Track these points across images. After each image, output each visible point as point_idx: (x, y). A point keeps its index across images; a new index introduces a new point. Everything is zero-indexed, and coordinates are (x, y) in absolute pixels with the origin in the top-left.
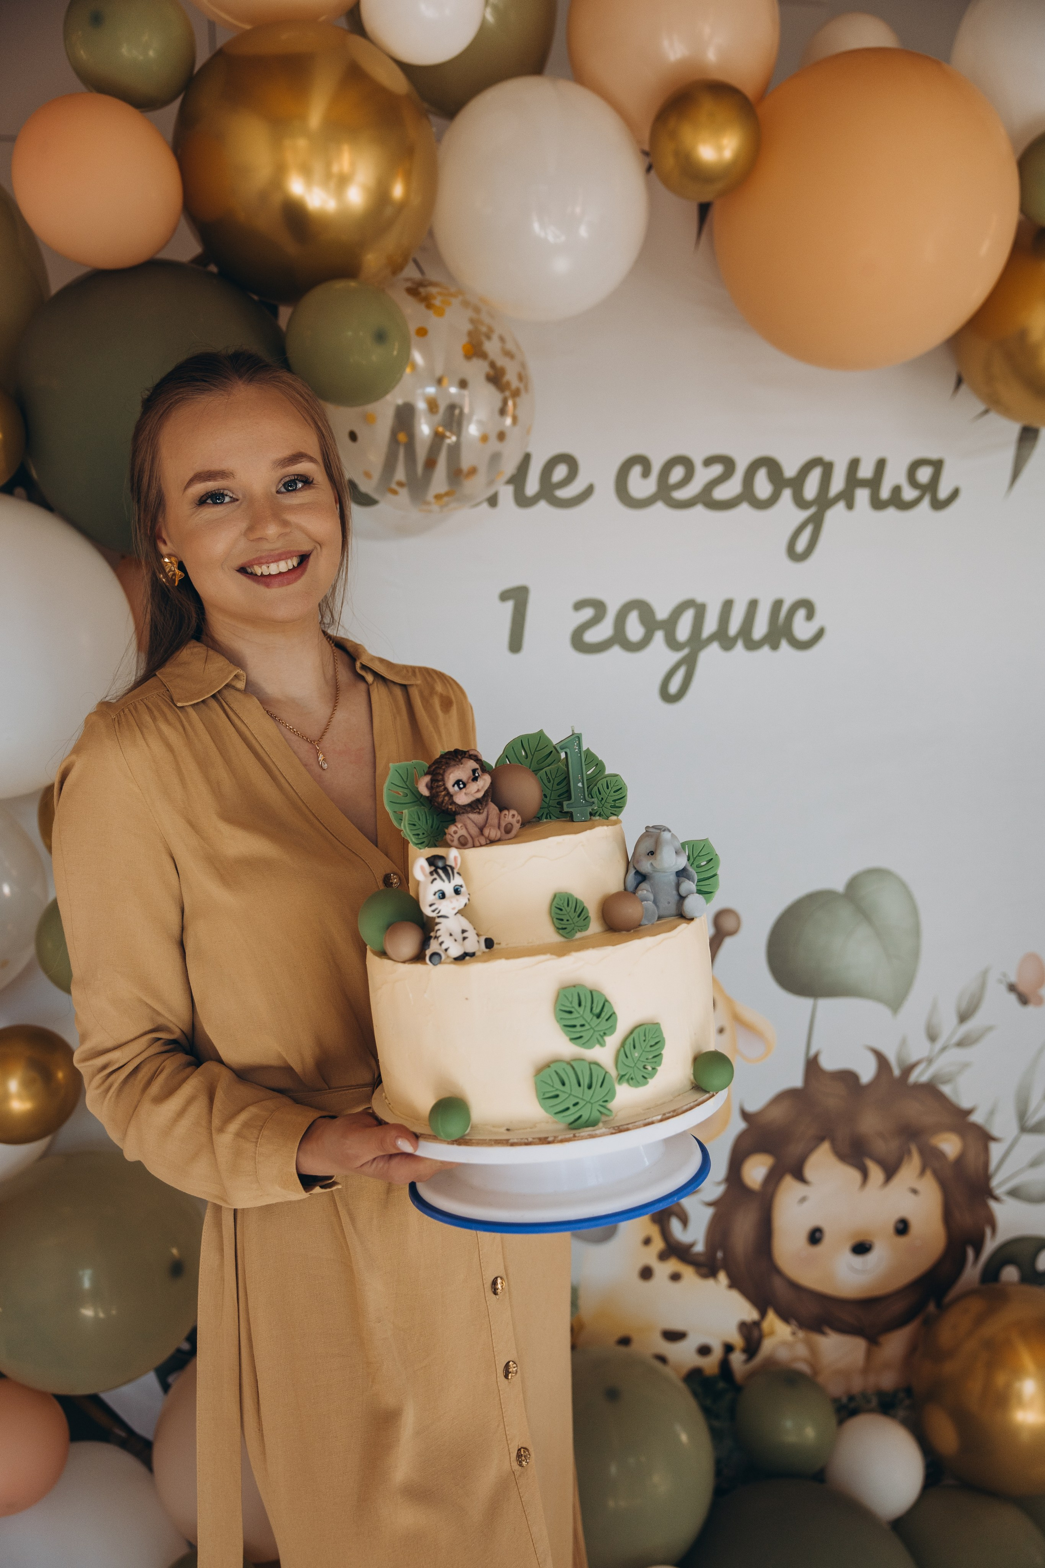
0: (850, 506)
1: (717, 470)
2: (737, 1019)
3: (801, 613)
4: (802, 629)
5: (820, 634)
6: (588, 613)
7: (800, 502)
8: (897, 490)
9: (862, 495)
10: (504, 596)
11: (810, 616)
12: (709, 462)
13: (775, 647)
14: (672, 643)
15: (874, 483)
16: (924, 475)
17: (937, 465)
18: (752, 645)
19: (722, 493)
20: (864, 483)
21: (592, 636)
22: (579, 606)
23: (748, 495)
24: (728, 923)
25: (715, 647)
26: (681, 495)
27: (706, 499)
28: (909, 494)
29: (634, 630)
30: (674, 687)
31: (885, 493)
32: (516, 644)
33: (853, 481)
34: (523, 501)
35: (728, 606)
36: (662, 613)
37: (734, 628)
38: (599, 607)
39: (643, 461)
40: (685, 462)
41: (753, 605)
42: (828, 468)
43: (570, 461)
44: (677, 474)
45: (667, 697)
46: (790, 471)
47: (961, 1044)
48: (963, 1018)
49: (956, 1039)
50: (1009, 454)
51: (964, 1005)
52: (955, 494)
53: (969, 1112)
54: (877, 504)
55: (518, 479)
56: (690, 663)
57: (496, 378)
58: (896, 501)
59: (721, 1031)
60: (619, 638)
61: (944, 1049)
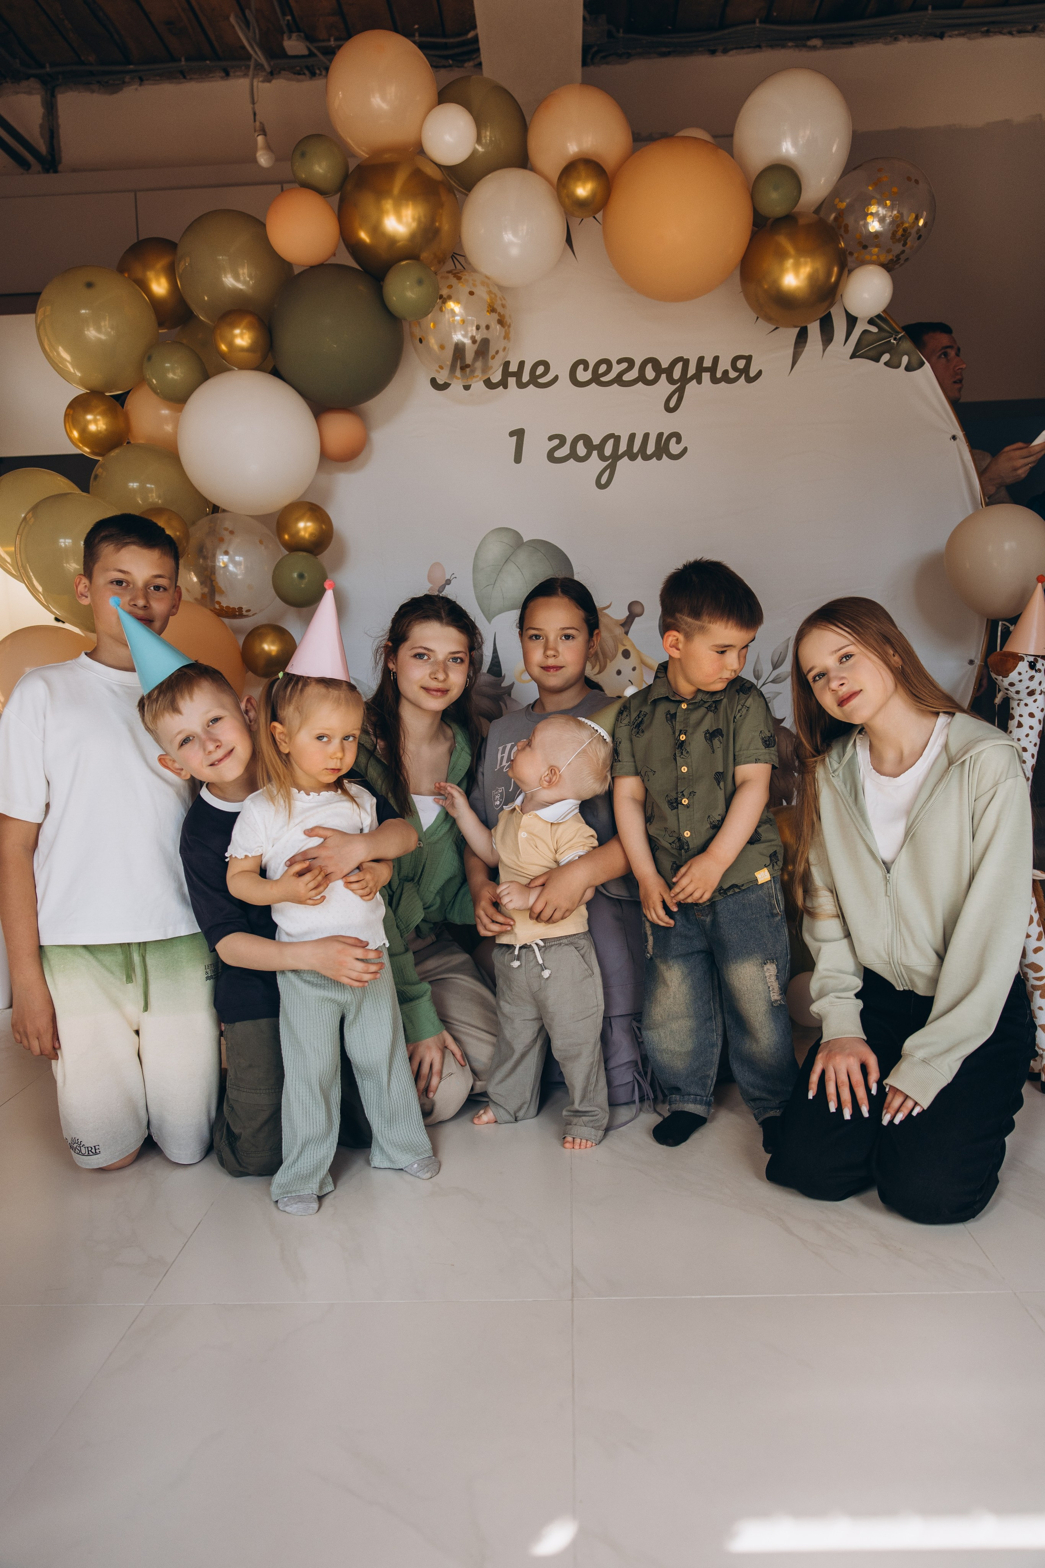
0: (699, 382)
1: (625, 365)
2: (643, 662)
3: (674, 440)
4: (675, 449)
5: (685, 450)
6: (556, 442)
7: (671, 381)
8: (726, 372)
9: (706, 376)
10: (512, 434)
11: (679, 441)
12: (619, 362)
13: (659, 458)
14: (602, 457)
15: (713, 370)
16: (741, 364)
17: (749, 359)
18: (646, 458)
19: (627, 377)
20: (707, 370)
21: (558, 454)
22: (551, 438)
23: (642, 378)
24: (637, 610)
25: (626, 457)
26: (604, 379)
27: (618, 380)
28: (733, 374)
29: (581, 450)
30: (604, 480)
31: (719, 375)
32: (518, 459)
33: (700, 368)
34: (521, 385)
35: (632, 437)
36: (596, 441)
37: (636, 449)
38: (562, 439)
39: (585, 363)
40: (608, 362)
41: (646, 436)
42: (686, 362)
43: (546, 365)
44: (603, 368)
45: (600, 486)
46: (665, 365)
47: (773, 681)
48: (775, 666)
49: (770, 680)
50: (791, 351)
51: (776, 659)
52: (760, 373)
53: (782, 720)
54: (715, 380)
55: (518, 374)
56: (612, 468)
57: (501, 322)
58: (725, 378)
59: (634, 669)
60: (573, 454)
61: (764, 684)
